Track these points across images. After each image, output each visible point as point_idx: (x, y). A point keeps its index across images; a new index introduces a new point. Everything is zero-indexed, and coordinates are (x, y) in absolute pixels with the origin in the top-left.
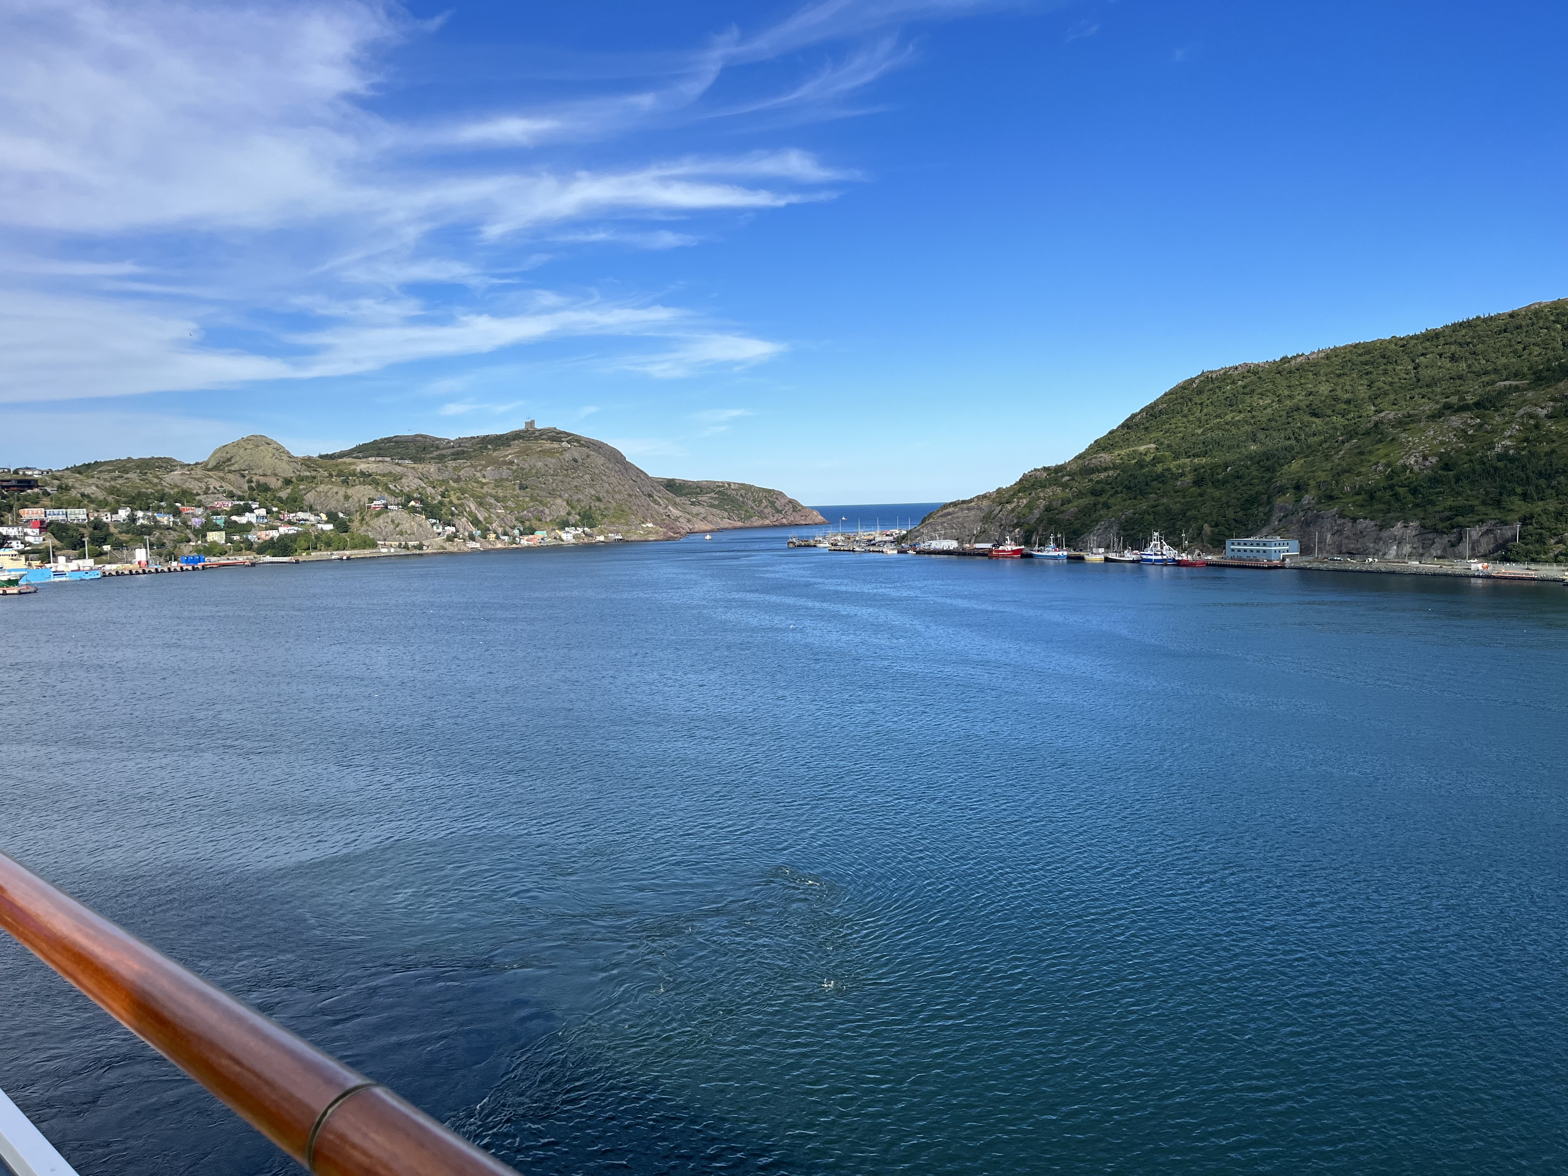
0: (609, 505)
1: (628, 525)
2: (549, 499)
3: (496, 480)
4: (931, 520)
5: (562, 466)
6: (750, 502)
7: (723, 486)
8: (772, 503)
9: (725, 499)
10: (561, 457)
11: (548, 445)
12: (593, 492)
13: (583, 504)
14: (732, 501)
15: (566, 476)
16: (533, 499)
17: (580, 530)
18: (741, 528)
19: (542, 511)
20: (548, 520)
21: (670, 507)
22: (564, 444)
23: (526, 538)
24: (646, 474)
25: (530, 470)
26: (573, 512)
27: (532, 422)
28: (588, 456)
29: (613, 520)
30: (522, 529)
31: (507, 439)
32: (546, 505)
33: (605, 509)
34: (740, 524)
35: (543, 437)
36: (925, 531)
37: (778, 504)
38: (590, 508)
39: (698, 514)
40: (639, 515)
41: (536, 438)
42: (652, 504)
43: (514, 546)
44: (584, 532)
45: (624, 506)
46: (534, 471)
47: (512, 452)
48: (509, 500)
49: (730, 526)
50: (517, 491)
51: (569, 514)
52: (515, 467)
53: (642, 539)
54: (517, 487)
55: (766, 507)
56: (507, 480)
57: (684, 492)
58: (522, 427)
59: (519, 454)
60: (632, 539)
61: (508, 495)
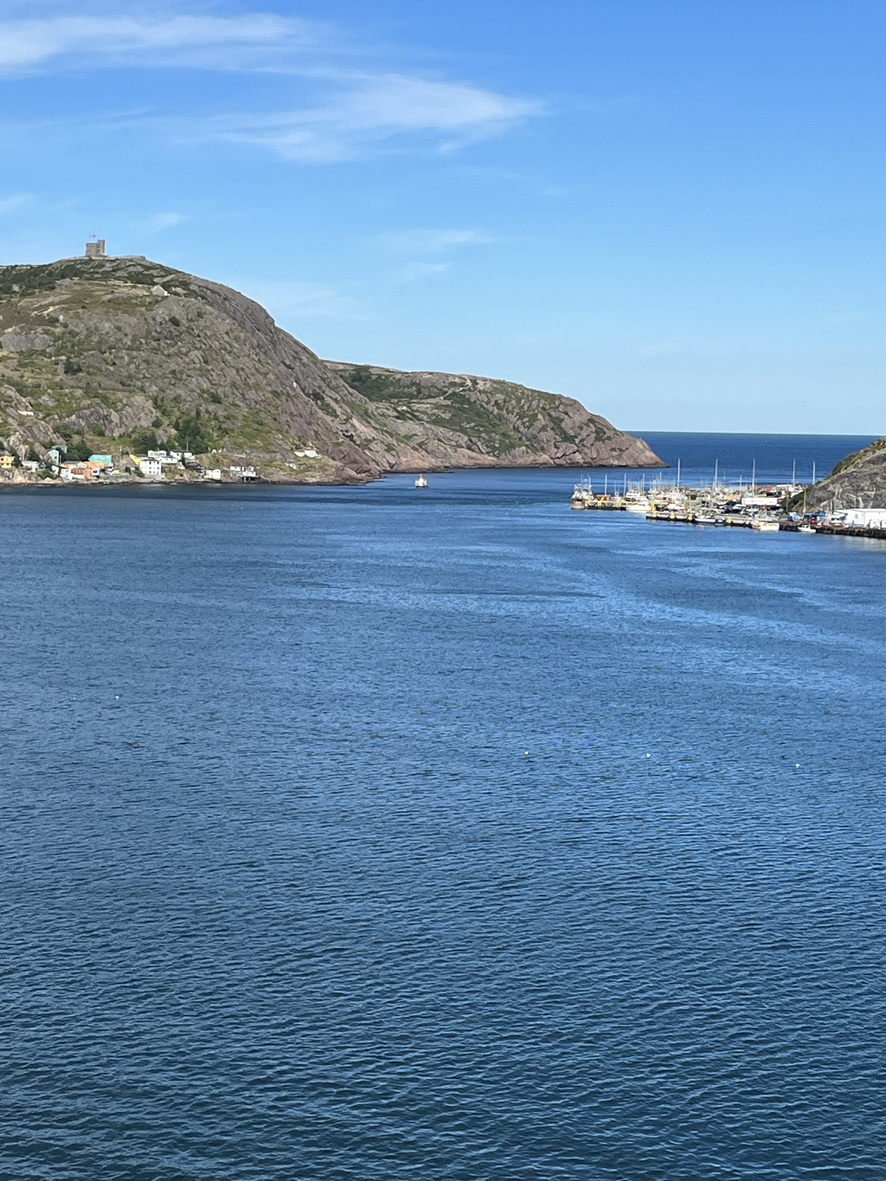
0: (233, 411)
1: (269, 452)
2: (120, 395)
3: (21, 353)
4: (851, 469)
5: (149, 332)
6: (513, 418)
7: (462, 385)
8: (557, 422)
9: (464, 410)
10: (149, 315)
11: (125, 289)
12: (205, 386)
13: (185, 407)
14: (478, 415)
15: (156, 350)
16: (89, 391)
17: (176, 457)
18: (492, 467)
19: (106, 417)
20: (116, 434)
21: (355, 421)
22: (157, 290)
23: (72, 467)
24: (312, 355)
25: (88, 337)
26: (166, 421)
27: (100, 246)
28: (200, 315)
29: (241, 440)
30: (65, 450)
31: (50, 274)
32: (112, 405)
33: (227, 418)
34: (489, 460)
35: (119, 274)
36: (838, 489)
37: (567, 424)
38: (198, 413)
39: (408, 437)
40: (292, 432)
41: (106, 275)
42: (321, 414)
43: (48, 481)
44: (183, 460)
45: (262, 415)
46: (95, 339)
47: (57, 299)
48: (44, 393)
49: (472, 462)
50: (61, 376)
51: (157, 424)
52: (58, 330)
53: (293, 479)
54: (60, 368)
55: (544, 429)
56: (43, 353)
57: (386, 392)
58: (81, 254)
59: (67, 306)
60: (275, 478)
61: (43, 383)
